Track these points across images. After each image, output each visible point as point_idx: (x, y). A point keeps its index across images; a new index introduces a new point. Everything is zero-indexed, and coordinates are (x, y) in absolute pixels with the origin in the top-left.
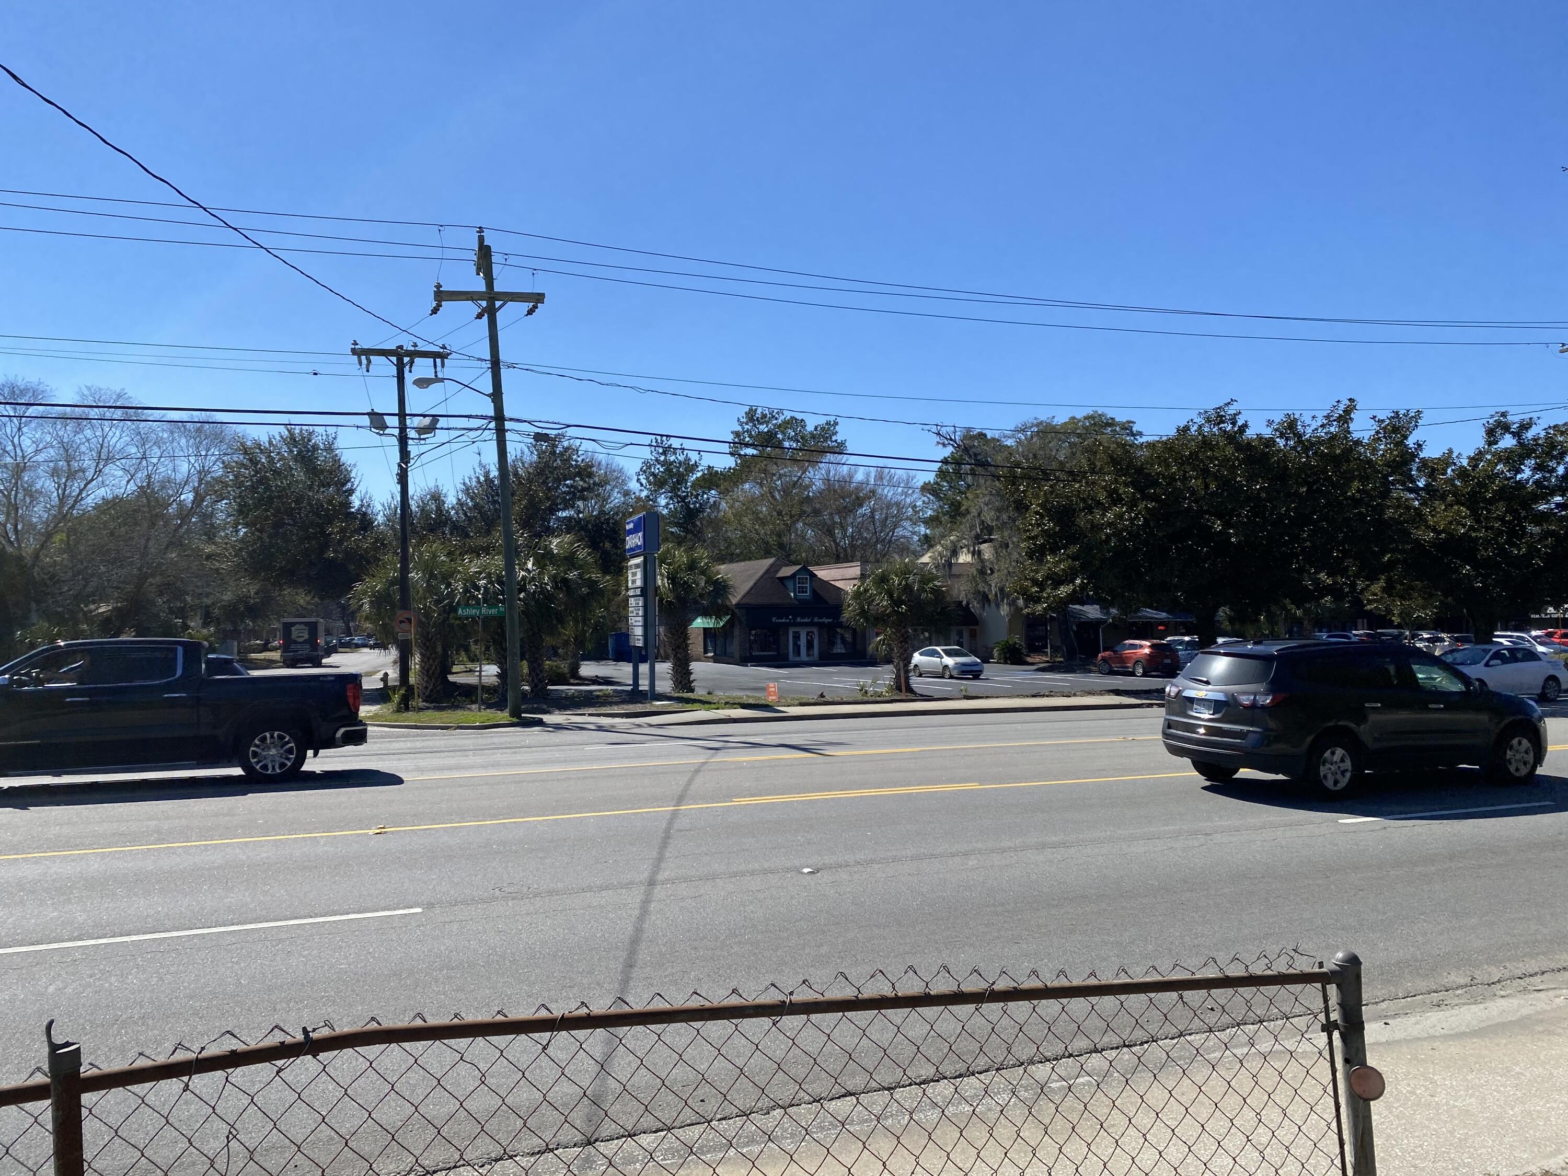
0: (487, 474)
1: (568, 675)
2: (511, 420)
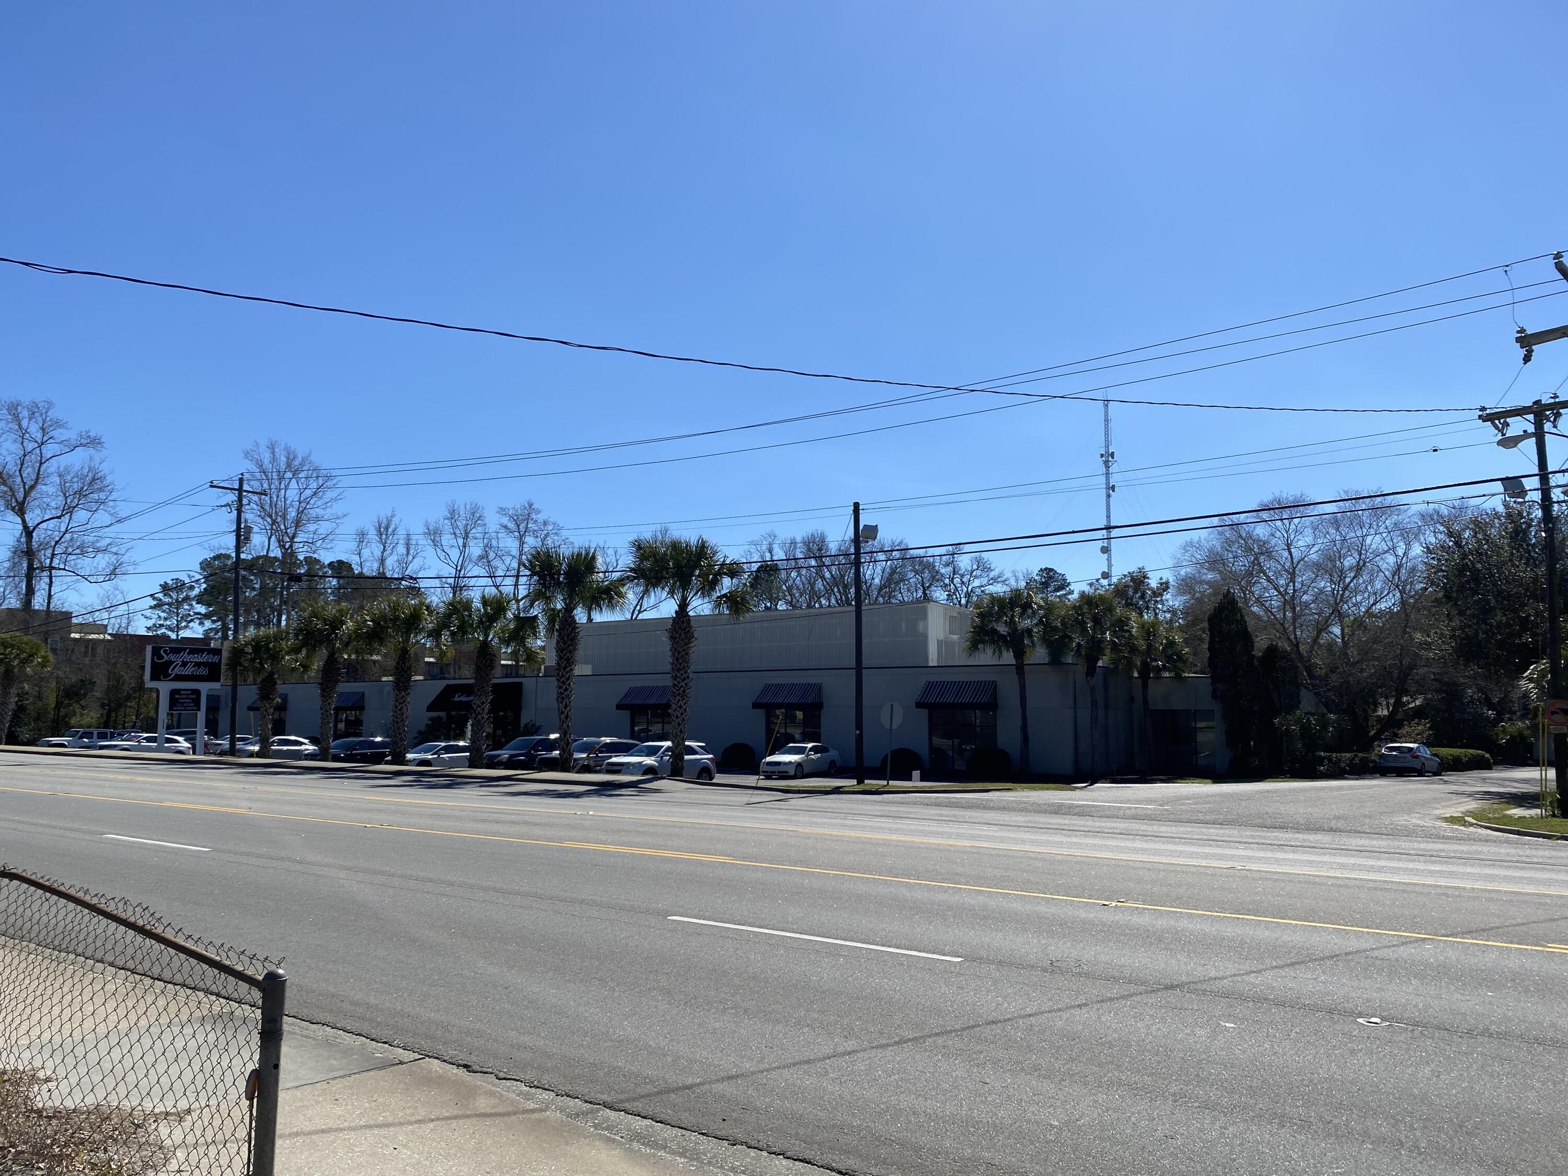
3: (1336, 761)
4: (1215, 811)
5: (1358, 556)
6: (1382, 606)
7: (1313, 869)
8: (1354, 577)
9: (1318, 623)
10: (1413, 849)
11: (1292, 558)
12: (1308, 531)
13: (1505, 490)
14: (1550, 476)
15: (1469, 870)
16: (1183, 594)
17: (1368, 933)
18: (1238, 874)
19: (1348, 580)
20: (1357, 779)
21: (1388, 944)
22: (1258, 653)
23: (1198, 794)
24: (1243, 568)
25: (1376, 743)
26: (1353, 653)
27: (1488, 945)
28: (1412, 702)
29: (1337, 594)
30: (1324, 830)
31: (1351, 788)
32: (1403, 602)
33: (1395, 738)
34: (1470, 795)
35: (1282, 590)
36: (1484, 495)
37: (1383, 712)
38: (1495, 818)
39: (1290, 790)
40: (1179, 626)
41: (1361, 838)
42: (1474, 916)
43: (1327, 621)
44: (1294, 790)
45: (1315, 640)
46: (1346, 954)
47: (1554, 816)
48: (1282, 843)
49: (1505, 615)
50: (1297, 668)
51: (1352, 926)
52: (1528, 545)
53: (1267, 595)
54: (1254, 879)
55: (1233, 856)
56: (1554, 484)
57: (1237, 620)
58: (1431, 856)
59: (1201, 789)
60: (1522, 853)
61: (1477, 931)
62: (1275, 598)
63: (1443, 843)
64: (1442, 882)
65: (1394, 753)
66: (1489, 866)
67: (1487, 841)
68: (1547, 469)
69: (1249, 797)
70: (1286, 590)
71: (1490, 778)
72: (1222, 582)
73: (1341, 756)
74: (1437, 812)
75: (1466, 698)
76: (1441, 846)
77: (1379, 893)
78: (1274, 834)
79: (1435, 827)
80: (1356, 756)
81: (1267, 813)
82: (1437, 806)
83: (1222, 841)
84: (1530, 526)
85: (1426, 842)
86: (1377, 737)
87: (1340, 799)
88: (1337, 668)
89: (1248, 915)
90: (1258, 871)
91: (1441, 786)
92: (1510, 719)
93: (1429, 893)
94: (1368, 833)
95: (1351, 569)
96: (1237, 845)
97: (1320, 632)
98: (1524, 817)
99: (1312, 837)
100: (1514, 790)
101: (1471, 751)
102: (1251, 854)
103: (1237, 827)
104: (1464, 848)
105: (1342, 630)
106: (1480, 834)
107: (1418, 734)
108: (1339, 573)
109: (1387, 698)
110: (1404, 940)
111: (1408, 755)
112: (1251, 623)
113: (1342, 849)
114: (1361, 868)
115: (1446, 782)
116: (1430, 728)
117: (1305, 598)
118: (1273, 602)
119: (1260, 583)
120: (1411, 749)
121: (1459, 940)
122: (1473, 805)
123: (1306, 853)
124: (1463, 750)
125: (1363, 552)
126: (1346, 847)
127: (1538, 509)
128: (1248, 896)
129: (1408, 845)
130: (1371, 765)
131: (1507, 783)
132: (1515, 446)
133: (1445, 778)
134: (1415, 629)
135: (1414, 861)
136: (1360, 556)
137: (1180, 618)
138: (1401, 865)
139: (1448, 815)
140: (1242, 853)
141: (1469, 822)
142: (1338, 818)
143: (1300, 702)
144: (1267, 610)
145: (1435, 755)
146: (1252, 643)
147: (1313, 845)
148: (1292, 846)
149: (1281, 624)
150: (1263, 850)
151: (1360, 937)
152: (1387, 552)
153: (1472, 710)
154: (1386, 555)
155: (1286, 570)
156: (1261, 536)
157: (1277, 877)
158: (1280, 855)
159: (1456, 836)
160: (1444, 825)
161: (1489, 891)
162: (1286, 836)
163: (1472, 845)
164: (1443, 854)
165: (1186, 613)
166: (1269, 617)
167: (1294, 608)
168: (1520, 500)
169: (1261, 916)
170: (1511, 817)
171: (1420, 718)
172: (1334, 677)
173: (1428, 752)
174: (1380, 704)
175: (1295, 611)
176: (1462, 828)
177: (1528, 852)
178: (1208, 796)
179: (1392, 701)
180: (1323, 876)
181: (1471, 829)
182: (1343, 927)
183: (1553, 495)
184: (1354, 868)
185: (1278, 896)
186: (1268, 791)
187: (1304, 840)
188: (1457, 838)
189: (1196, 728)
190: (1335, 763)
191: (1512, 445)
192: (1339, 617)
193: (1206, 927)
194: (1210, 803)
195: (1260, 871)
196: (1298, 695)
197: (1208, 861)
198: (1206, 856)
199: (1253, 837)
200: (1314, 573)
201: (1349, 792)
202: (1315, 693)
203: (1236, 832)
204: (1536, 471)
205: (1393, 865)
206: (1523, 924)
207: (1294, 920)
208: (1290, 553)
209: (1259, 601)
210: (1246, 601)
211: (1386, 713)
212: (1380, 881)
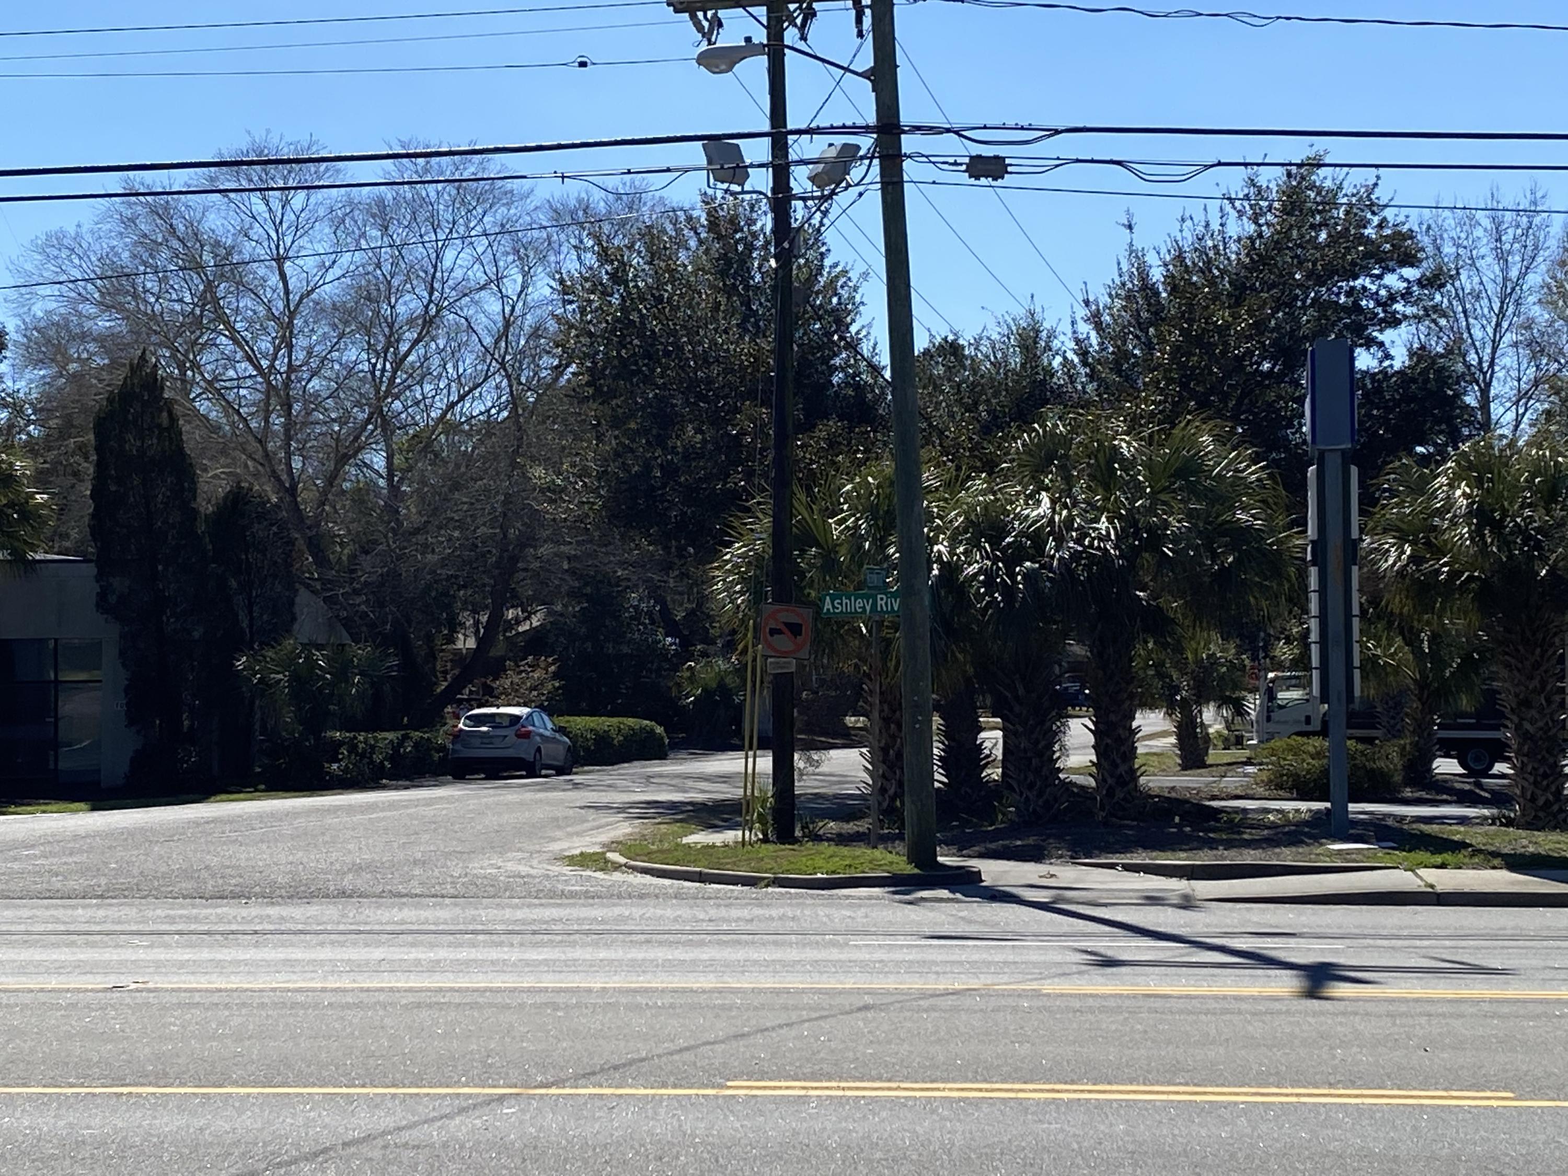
0: (1143, 274)
1: (1398, 778)
2: (917, 129)
3: (364, 750)
4: (88, 869)
5: (426, 294)
6: (475, 407)
7: (294, 977)
8: (416, 342)
9: (338, 440)
10: (503, 922)
11: (287, 292)
12: (324, 230)
13: (710, 162)
14: (791, 138)
15: (603, 954)
16: (38, 363)
17: (394, 1096)
18: (128, 1000)
19: (404, 348)
20: (406, 788)
21: (432, 1115)
22: (205, 507)
23: (53, 835)
24: (177, 307)
25: (449, 709)
26: (410, 512)
27: (620, 1096)
28: (525, 619)
29: (382, 375)
30: (327, 896)
31: (392, 806)
32: (515, 401)
33: (489, 696)
34: (621, 809)
35: (265, 363)
36: (668, 170)
37: (466, 642)
38: (661, 851)
39: (260, 817)
40: (26, 442)
41: (402, 906)
42: (601, 1042)
43: (357, 438)
44: (272, 815)
45: (332, 479)
46: (345, 1145)
47: (765, 840)
48: (234, 927)
49: (701, 432)
50: (291, 542)
51: (363, 1086)
52: (747, 287)
53: (231, 373)
54: (164, 1008)
55: (121, 963)
56: (795, 158)
57: (159, 426)
58: (534, 933)
59: (61, 823)
60: (702, 916)
61: (602, 1070)
62: (249, 382)
63: (559, 905)
64: (549, 981)
65: (484, 729)
66: (641, 943)
67: (641, 897)
68: (785, 127)
69: (171, 834)
70: (272, 366)
71: (661, 776)
72: (128, 339)
73: (375, 738)
74: (556, 847)
75: (627, 610)
76: (555, 913)
77: (424, 1014)
78: (219, 911)
79: (548, 876)
80: (406, 737)
81: (207, 868)
82: (558, 834)
83: (99, 933)
84: (750, 247)
85: (529, 906)
86: (450, 696)
87: (366, 829)
88: (376, 542)
89: (143, 1085)
90: (173, 990)
91: (570, 793)
92: (704, 654)
93: (522, 1006)
94: (416, 895)
95: (411, 322)
96: (136, 940)
97: (343, 459)
98: (714, 846)
99: (298, 913)
100: (699, 797)
101: (631, 721)
102: (162, 957)
103: (137, 901)
104: (598, 912)
105: (389, 459)
106: (630, 885)
107: (532, 689)
108: (387, 330)
109: (475, 612)
110: (464, 1104)
111: (510, 732)
112: (191, 437)
113: (360, 932)
114: (396, 967)
115: (576, 786)
116: (555, 676)
117: (315, 384)
118: (243, 392)
119: (217, 346)
120: (517, 718)
121: (568, 1091)
122: (624, 829)
123: (283, 946)
124: (615, 720)
125: (436, 285)
126: (368, 928)
127: (765, 213)
128: (148, 1044)
129: (493, 913)
130: (436, 756)
131: (690, 783)
132: (730, 69)
133: (577, 778)
134: (533, 459)
135: (501, 944)
136: (431, 294)
137: (29, 422)
138: (474, 954)
139: (577, 852)
140: (142, 956)
141: (613, 863)
142: (357, 869)
143: (294, 619)
144: (229, 408)
145: (561, 730)
146: (193, 480)
147: (300, 927)
148: (256, 932)
149: (260, 441)
150: (191, 946)
151: (377, 1106)
152: (482, 288)
153: (636, 635)
154: (483, 293)
155: (274, 318)
156: (219, 232)
157: (215, 998)
158: (225, 954)
159: (587, 892)
160: (567, 870)
161: (635, 991)
162: (244, 912)
163: (614, 905)
164: (558, 927)
165: (43, 411)
166: (233, 424)
167: (290, 407)
168: (735, 188)
169: (171, 1085)
170: (688, 846)
171: (537, 655)
172: (366, 562)
173: (550, 725)
174: (462, 625)
175: (290, 413)
176: (599, 875)
177: (713, 913)
178: (76, 837)
179: (484, 619)
180: (314, 990)
181: (617, 876)
182: (344, 1090)
183: (793, 183)
184: (377, 968)
185: (213, 1038)
186: (214, 821)
187: (282, 918)
188: (587, 895)
189: (57, 682)
190: (363, 755)
191: (723, 67)
192: (384, 430)
193: (46, 1122)
194: (81, 851)
195: (179, 990)
196: (292, 603)
197: (62, 978)
198: (59, 968)
199: (172, 920)
200: (334, 327)
201: (389, 814)
202: (325, 600)
203: (133, 912)
204: (766, 127)
205: (459, 956)
206: (687, 1049)
207: (242, 1086)
208: (283, 276)
209: (213, 387)
210: (186, 385)
211: (471, 643)
212: (428, 990)
